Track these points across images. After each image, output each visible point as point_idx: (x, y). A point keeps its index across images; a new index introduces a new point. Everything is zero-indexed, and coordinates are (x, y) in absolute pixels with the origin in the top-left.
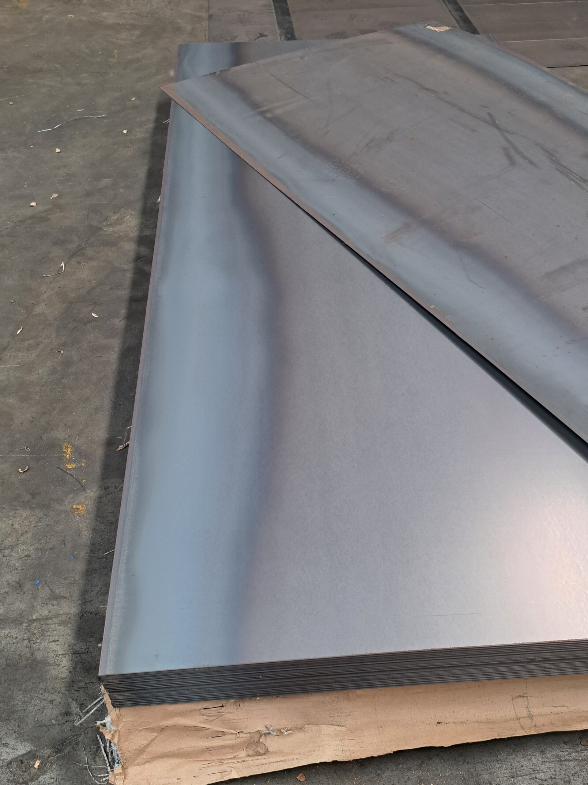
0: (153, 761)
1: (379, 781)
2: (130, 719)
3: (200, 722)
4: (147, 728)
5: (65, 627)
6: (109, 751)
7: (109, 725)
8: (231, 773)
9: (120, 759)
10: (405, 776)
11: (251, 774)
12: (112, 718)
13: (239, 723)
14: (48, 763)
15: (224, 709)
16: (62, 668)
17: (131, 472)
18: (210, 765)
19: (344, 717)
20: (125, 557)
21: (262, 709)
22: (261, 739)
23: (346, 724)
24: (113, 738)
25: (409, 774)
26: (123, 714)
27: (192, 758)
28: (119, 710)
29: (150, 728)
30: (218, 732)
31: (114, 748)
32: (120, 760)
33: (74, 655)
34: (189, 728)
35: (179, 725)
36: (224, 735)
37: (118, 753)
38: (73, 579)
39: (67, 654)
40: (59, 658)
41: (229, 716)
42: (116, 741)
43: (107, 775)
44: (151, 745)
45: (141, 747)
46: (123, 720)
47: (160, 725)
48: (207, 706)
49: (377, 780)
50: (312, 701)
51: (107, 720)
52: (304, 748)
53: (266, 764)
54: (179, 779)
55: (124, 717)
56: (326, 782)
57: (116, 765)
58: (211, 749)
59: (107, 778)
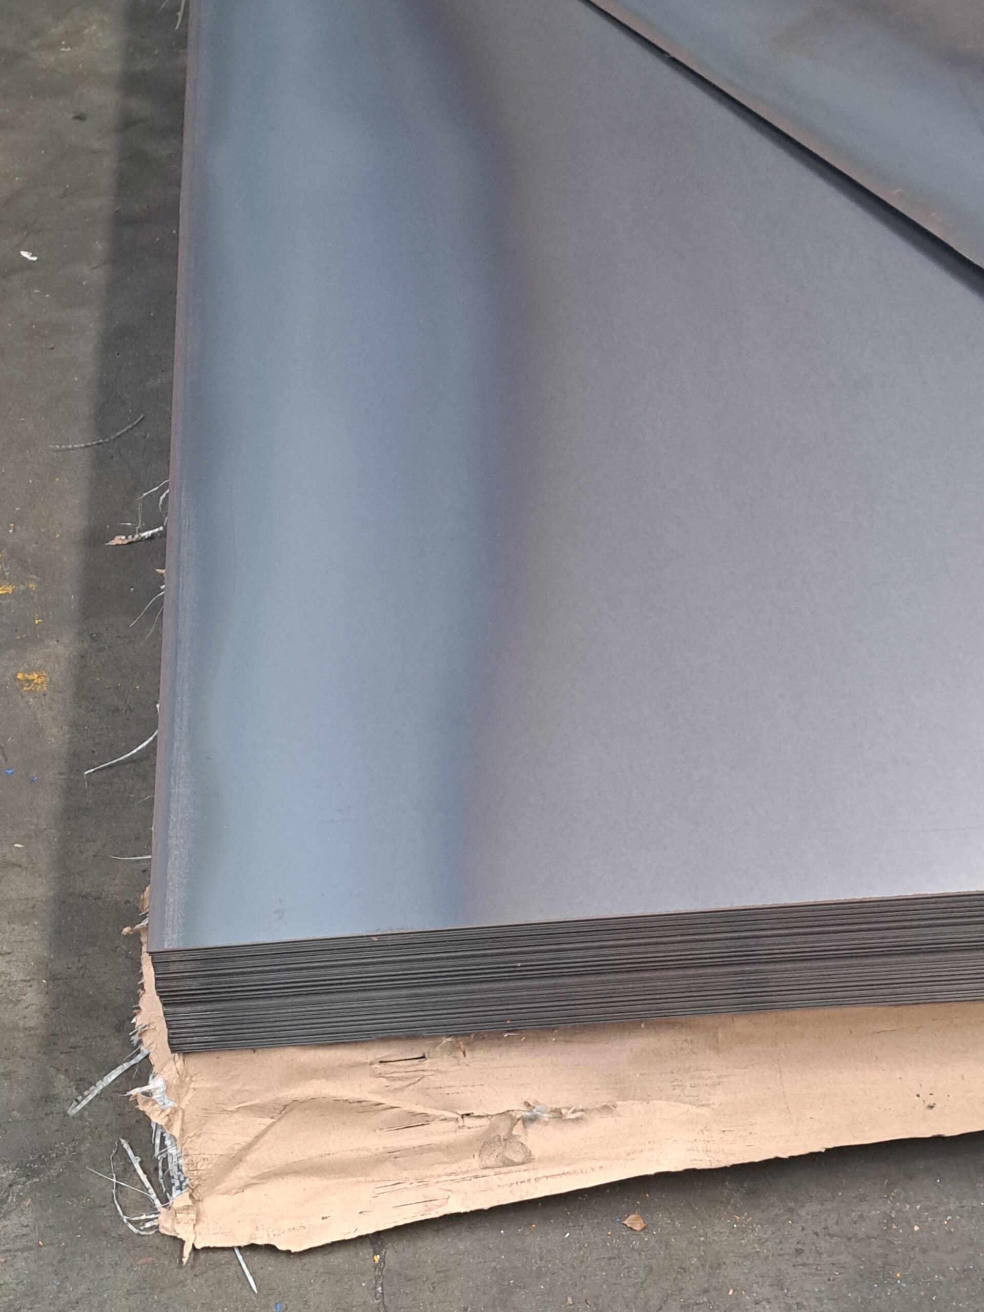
0: (262, 1183)
1: (793, 1222)
2: (208, 1086)
3: (373, 1092)
4: (246, 1107)
5: (24, 926)
6: (159, 1158)
7: (159, 1096)
8: (447, 1202)
9: (185, 1178)
10: (853, 1211)
11: (495, 1204)
12: (167, 1079)
13: (463, 1095)
14: (10, 1198)
15: (426, 1064)
16: (26, 1008)
17: (179, 552)
18: (397, 1187)
19: (706, 1088)
20: (185, 723)
21: (515, 1066)
22: (515, 1127)
23: (711, 1102)
24: (170, 1124)
25: (864, 1207)
26: (191, 1070)
27: (352, 1176)
28: (184, 1060)
29: (255, 1105)
30: (414, 1114)
31: (172, 1150)
32: (184, 1181)
33: (51, 982)
34: (347, 1104)
35: (324, 1098)
36: (427, 1123)
37: (181, 1162)
38: (33, 827)
39: (34, 979)
40: (16, 989)
41: (438, 1080)
42: (176, 1131)
43: (153, 1216)
44: (256, 1146)
45: (233, 1149)
46: (192, 1085)
47: (278, 1098)
48: (386, 1056)
49: (788, 1220)
50: (631, 1049)
51: (156, 1084)
52: (617, 1147)
53: (529, 1180)
54: (326, 1218)
55: (193, 1079)
56: (669, 1224)
57: (176, 1193)
58: (398, 1153)
59: (155, 1223)
